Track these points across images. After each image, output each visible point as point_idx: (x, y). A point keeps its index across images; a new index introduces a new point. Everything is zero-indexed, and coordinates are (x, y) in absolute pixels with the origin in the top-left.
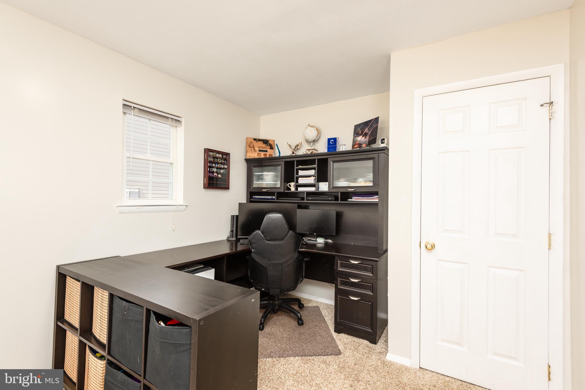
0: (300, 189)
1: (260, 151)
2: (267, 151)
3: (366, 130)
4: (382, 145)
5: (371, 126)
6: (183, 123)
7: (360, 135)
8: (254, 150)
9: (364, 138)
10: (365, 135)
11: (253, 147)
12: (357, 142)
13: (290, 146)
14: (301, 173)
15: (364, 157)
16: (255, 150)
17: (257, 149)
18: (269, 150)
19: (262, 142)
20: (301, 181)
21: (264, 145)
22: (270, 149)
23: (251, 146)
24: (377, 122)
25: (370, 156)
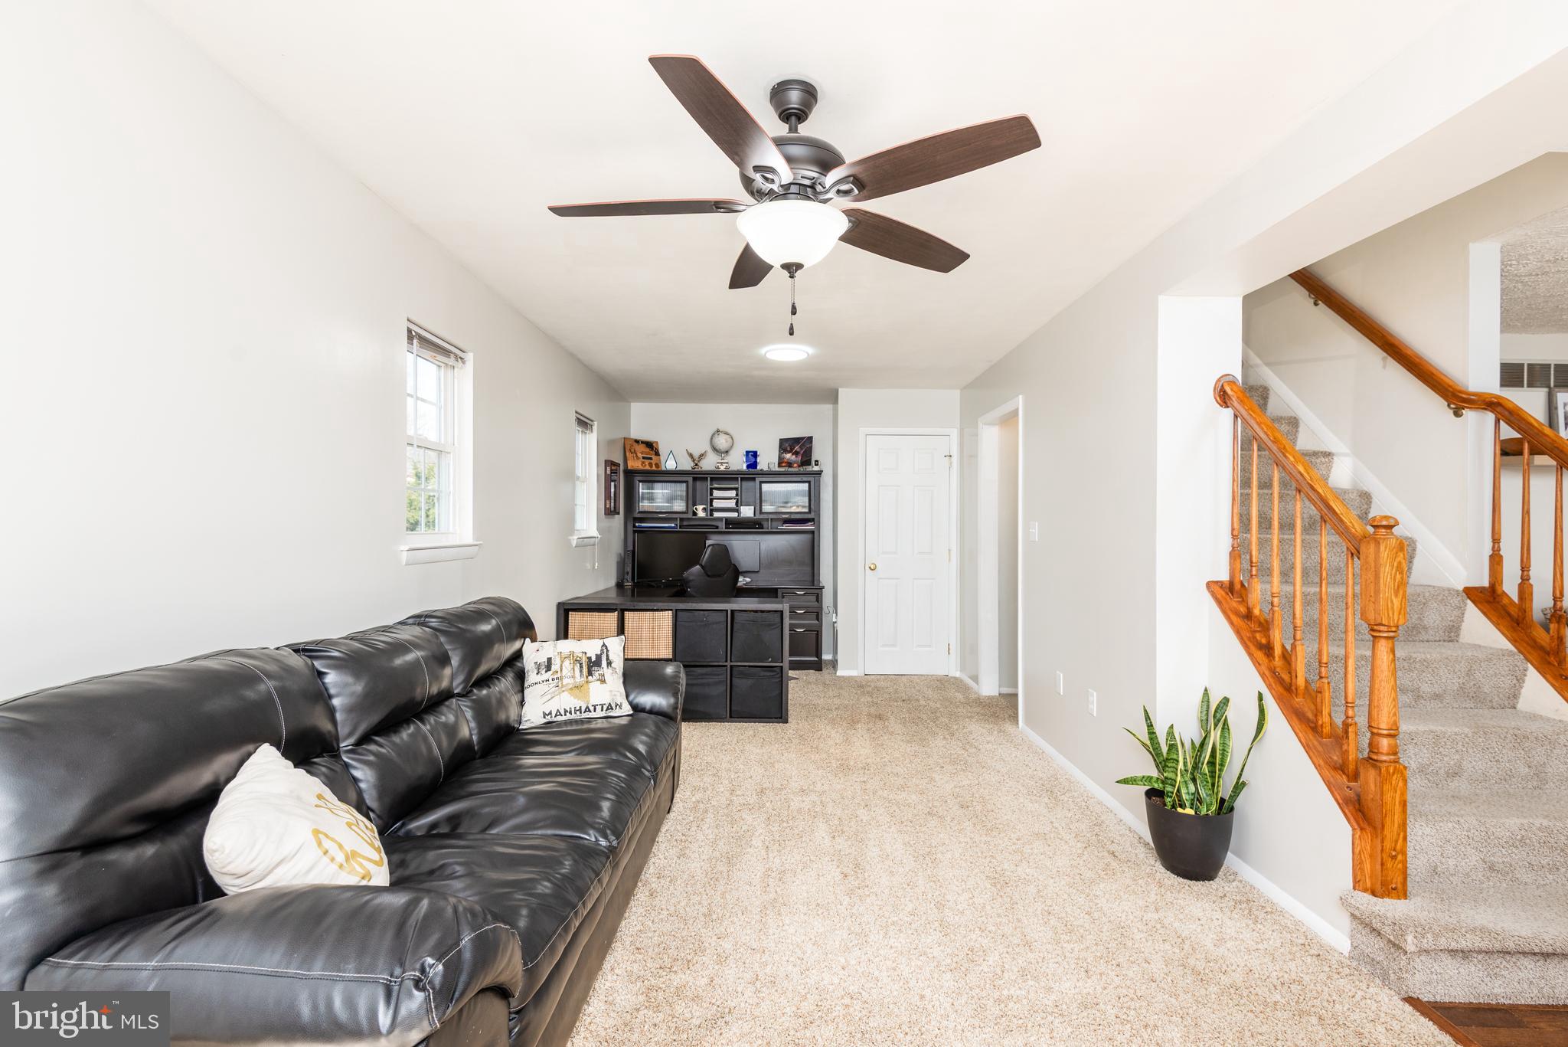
0: (716, 515)
1: (644, 458)
2: (651, 459)
3: (797, 448)
4: (816, 468)
5: (803, 445)
6: (595, 428)
7: (789, 452)
8: (637, 456)
9: (794, 457)
10: (796, 453)
11: (635, 452)
12: (785, 460)
13: (691, 455)
14: (716, 493)
15: (799, 479)
16: (638, 458)
17: (640, 455)
18: (653, 457)
19: (644, 445)
20: (716, 504)
21: (648, 450)
22: (656, 455)
23: (632, 450)
24: (811, 442)
25: (805, 479)
